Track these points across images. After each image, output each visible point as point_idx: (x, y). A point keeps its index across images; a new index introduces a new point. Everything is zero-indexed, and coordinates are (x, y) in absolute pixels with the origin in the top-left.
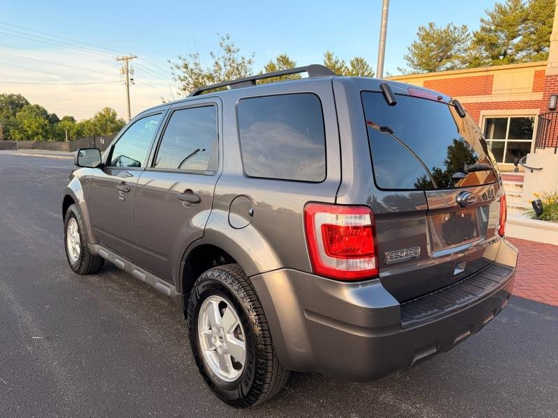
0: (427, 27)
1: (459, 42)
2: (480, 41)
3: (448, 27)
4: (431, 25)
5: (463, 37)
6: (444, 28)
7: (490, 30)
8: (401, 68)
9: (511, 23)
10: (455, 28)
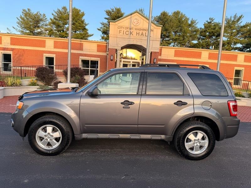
0: (27, 10)
1: (43, 21)
2: (54, 23)
3: (37, 13)
4: (29, 10)
5: (44, 19)
6: (35, 13)
7: (57, 20)
8: (14, 27)
9: (65, 19)
10: (40, 14)
